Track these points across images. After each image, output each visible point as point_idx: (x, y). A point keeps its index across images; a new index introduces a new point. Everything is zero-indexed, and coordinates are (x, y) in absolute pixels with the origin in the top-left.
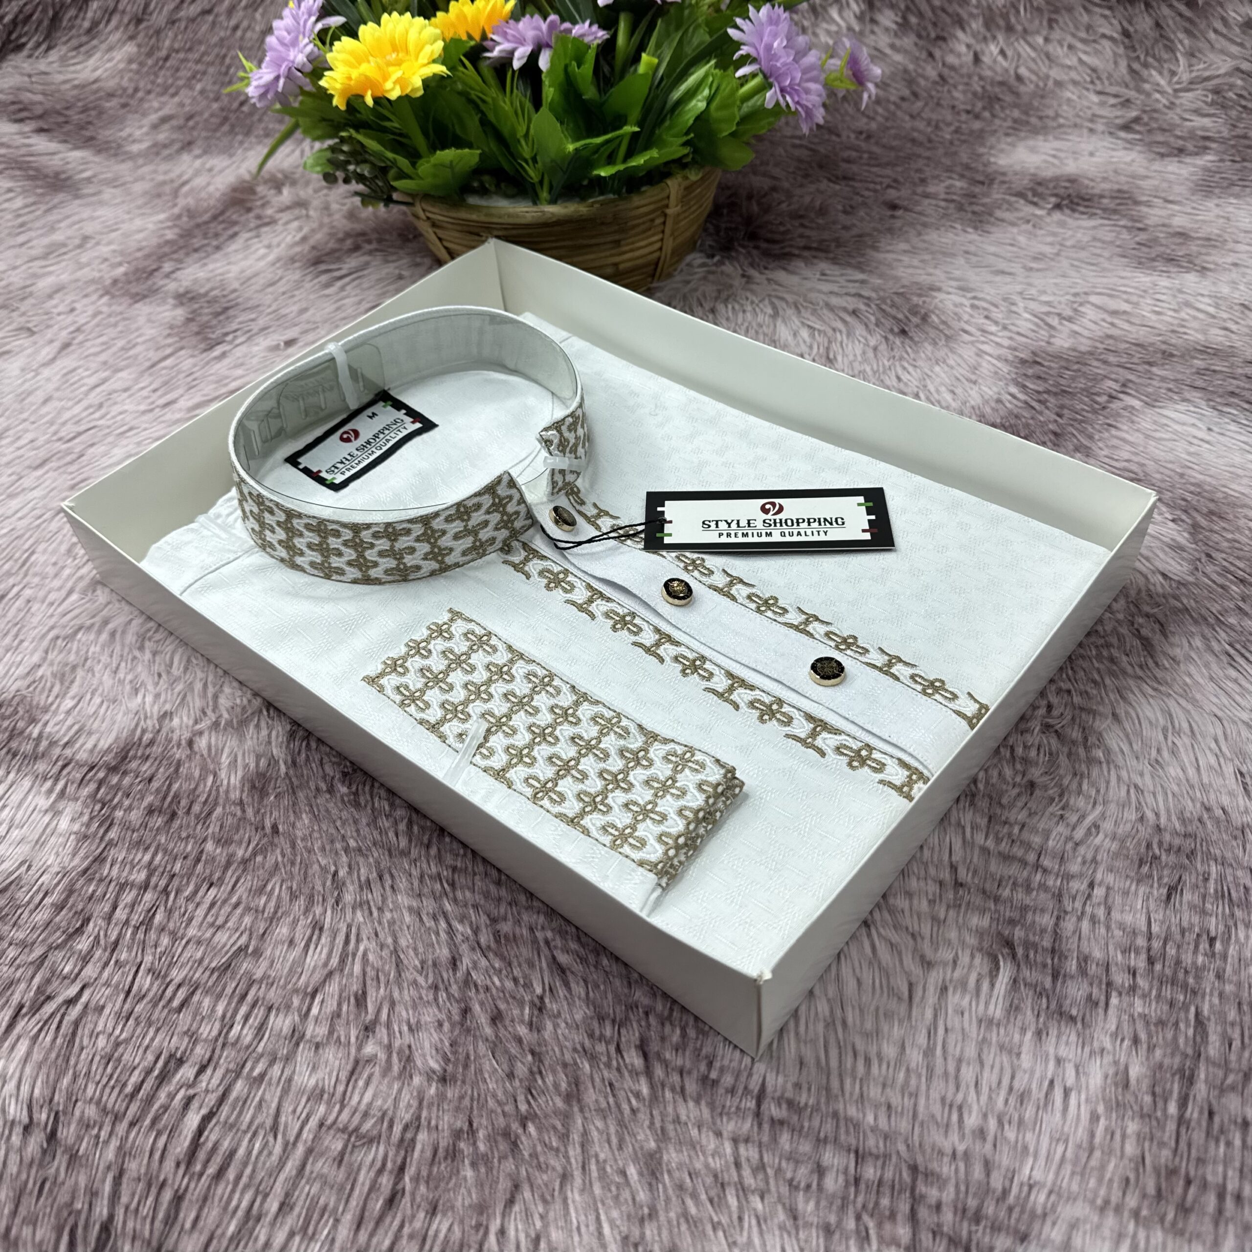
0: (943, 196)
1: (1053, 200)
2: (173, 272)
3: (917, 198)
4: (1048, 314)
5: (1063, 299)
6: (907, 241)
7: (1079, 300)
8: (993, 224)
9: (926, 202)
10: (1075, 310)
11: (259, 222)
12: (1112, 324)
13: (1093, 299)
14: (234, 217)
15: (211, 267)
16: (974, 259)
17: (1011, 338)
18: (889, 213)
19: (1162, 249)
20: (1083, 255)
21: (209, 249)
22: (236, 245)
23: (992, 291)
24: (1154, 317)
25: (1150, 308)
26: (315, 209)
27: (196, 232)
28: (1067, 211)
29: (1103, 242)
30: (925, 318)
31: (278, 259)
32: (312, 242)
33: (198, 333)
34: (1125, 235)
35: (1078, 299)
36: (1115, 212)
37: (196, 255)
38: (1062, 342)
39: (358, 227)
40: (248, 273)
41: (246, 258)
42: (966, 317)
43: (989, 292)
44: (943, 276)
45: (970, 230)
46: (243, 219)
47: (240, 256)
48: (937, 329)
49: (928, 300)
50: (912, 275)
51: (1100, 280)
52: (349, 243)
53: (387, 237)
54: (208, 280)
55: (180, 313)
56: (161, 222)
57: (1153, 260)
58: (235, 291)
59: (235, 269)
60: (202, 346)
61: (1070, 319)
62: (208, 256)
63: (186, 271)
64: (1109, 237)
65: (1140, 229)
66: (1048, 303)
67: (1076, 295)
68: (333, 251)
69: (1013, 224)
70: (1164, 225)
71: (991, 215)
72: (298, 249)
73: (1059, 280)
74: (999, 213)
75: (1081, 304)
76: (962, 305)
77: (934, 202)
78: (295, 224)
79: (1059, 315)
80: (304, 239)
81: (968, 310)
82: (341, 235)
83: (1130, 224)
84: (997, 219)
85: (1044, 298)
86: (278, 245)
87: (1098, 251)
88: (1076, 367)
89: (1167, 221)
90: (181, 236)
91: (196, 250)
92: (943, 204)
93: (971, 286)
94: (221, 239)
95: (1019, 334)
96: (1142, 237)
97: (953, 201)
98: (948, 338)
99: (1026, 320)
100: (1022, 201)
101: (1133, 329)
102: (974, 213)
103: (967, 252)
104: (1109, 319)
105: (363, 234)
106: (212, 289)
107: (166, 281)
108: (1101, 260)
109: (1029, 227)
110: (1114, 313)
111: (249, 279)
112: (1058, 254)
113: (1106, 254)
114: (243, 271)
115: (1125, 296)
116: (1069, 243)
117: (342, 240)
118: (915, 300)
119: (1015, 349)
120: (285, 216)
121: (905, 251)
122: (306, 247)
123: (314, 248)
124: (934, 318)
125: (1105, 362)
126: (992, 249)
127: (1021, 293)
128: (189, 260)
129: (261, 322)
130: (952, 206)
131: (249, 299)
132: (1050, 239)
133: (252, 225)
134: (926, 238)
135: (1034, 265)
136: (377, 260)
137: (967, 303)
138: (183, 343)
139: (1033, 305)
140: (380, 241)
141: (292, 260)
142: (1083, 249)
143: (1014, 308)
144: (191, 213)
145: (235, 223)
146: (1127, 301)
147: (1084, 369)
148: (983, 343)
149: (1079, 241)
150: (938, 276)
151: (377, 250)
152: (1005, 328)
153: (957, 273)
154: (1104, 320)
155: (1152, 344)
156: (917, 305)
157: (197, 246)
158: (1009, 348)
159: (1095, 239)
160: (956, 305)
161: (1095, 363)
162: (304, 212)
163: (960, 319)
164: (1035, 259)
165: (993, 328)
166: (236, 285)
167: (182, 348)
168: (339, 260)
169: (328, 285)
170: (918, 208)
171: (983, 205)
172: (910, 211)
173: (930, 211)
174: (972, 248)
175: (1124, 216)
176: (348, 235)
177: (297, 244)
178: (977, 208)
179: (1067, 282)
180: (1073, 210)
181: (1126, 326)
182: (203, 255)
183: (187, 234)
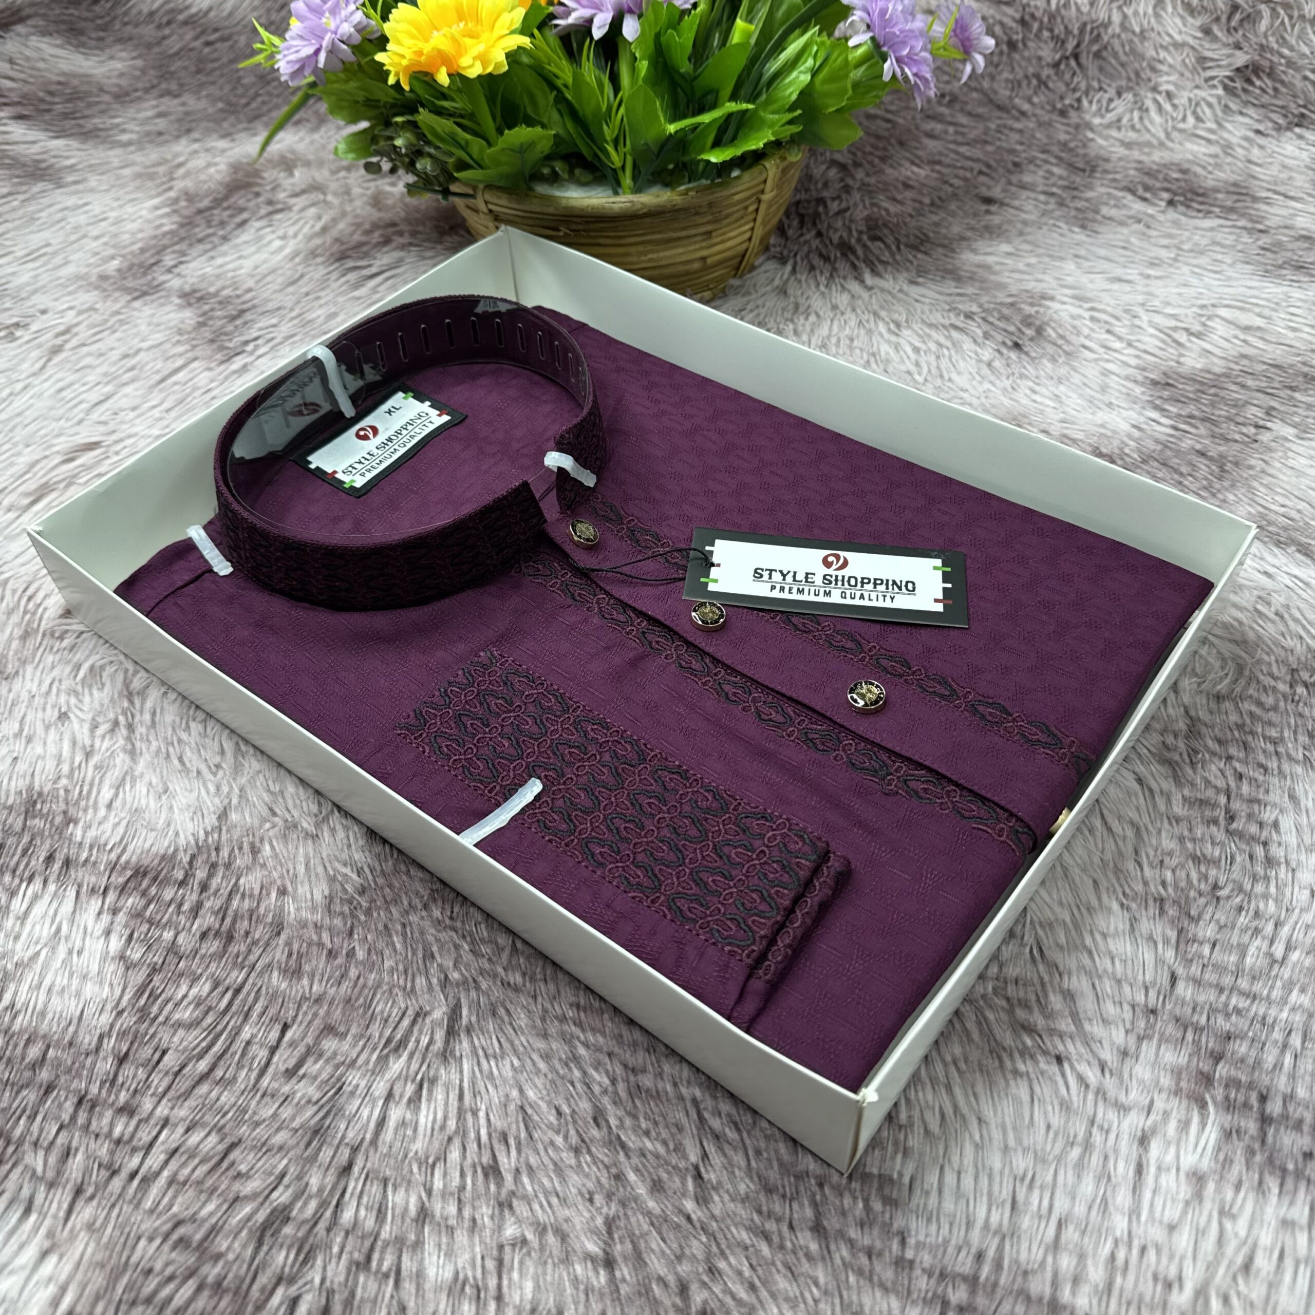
0: (1040, 189)
1: (1166, 196)
2: (175, 266)
3: (1014, 189)
4: (1175, 329)
5: (1189, 312)
6: (1009, 241)
7: (1207, 312)
8: (1100, 223)
9: (1025, 194)
10: (1204, 325)
11: (270, 209)
12: (1244, 341)
13: (1222, 312)
14: (241, 202)
15: (219, 261)
16: (1087, 264)
17: (1137, 357)
18: (984, 207)
19: (1289, 254)
20: (1203, 261)
21: (215, 239)
22: (245, 236)
23: (1112, 302)
24: (1291, 334)
25: (1282, 324)
26: (335, 194)
27: (199, 219)
28: (1181, 209)
29: (1222, 246)
30: (1040, 331)
31: (296, 254)
32: (334, 233)
33: (212, 341)
34: (1246, 238)
35: (1205, 312)
36: (1232, 210)
37: (201, 247)
38: (1193, 362)
39: (387, 216)
40: (263, 269)
41: (258, 251)
42: (1086, 331)
43: (1108, 302)
44: (1054, 283)
45: (1076, 230)
46: (251, 204)
47: (253, 249)
48: (1055, 344)
49: (1042, 310)
50: (1021, 281)
51: (1226, 290)
52: (377, 236)
53: (420, 228)
54: (218, 276)
55: (189, 316)
56: (157, 208)
57: (1280, 267)
58: (250, 290)
59: (248, 264)
60: (219, 356)
61: (1198, 335)
62: (214, 247)
63: (192, 265)
64: (1229, 240)
65: (1261, 231)
66: (1174, 316)
67: (1203, 307)
68: (361, 244)
69: (1122, 224)
70: (1286, 227)
71: (1097, 212)
72: (318, 241)
73: (1183, 290)
74: (1105, 210)
75: (1210, 318)
76: (1080, 317)
77: (1032, 195)
78: (312, 211)
79: (1186, 330)
80: (325, 229)
81: (1088, 323)
82: (367, 226)
83: (1249, 225)
84: (1104, 217)
85: (1169, 310)
86: (295, 236)
87: (1219, 257)
88: (1212, 391)
89: (1289, 222)
90: (182, 225)
91: (200, 241)
92: (1042, 198)
93: (1089, 295)
94: (229, 228)
95: (1146, 352)
96: (1265, 240)
97: (1053, 194)
98: (1067, 354)
99: (1152, 336)
100: (1130, 197)
101: (1270, 348)
102: (1077, 209)
103: (1076, 256)
104: (1242, 337)
105: (393, 224)
106: (224, 288)
107: (169, 276)
108: (1225, 267)
109: (1140, 227)
110: (1247, 329)
111: (265, 276)
112: (1175, 260)
113: (1228, 259)
114: (256, 267)
115: (1257, 310)
116: (1186, 247)
117: (368, 232)
118: (1028, 309)
119: (1144, 369)
120: (300, 202)
121: (1009, 254)
122: (328, 239)
123: (337, 240)
124: (1050, 331)
125: (1243, 386)
126: (1102, 252)
127: (1143, 305)
128: (194, 252)
129: (285, 329)
130: (1052, 200)
131: (267, 300)
132: (1165, 242)
133: (263, 212)
134: (1030, 238)
135: (1151, 272)
136: (410, 257)
137: (1087, 315)
138: (198, 352)
139: (1158, 319)
140: (414, 234)
141: (313, 254)
142: (1202, 253)
143: (1137, 321)
144: (190, 197)
145: (242, 210)
146: (1260, 315)
147: (1222, 393)
148: (1108, 361)
149: (1197, 245)
150: (1048, 283)
151: (411, 244)
152: (1130, 344)
153: (1070, 280)
154: (1236, 337)
155: (1291, 366)
156: (1030, 316)
157: (200, 236)
158: (1137, 367)
159: (1215, 243)
160: (1073, 317)
161: (1234, 387)
162: (321, 197)
163: (1079, 333)
164: (1152, 265)
165: (1118, 345)
166: (250, 283)
167: (195, 359)
168: (366, 255)
169: (357, 286)
170: (1016, 203)
171: (1087, 200)
172: (1007, 205)
173: (1029, 207)
174: (1082, 252)
175: (1243, 215)
176: (375, 226)
177: (317, 235)
178: (1081, 204)
179: (1192, 292)
180: (1188, 207)
181: (1260, 344)
182: (208, 246)
183: (188, 223)
